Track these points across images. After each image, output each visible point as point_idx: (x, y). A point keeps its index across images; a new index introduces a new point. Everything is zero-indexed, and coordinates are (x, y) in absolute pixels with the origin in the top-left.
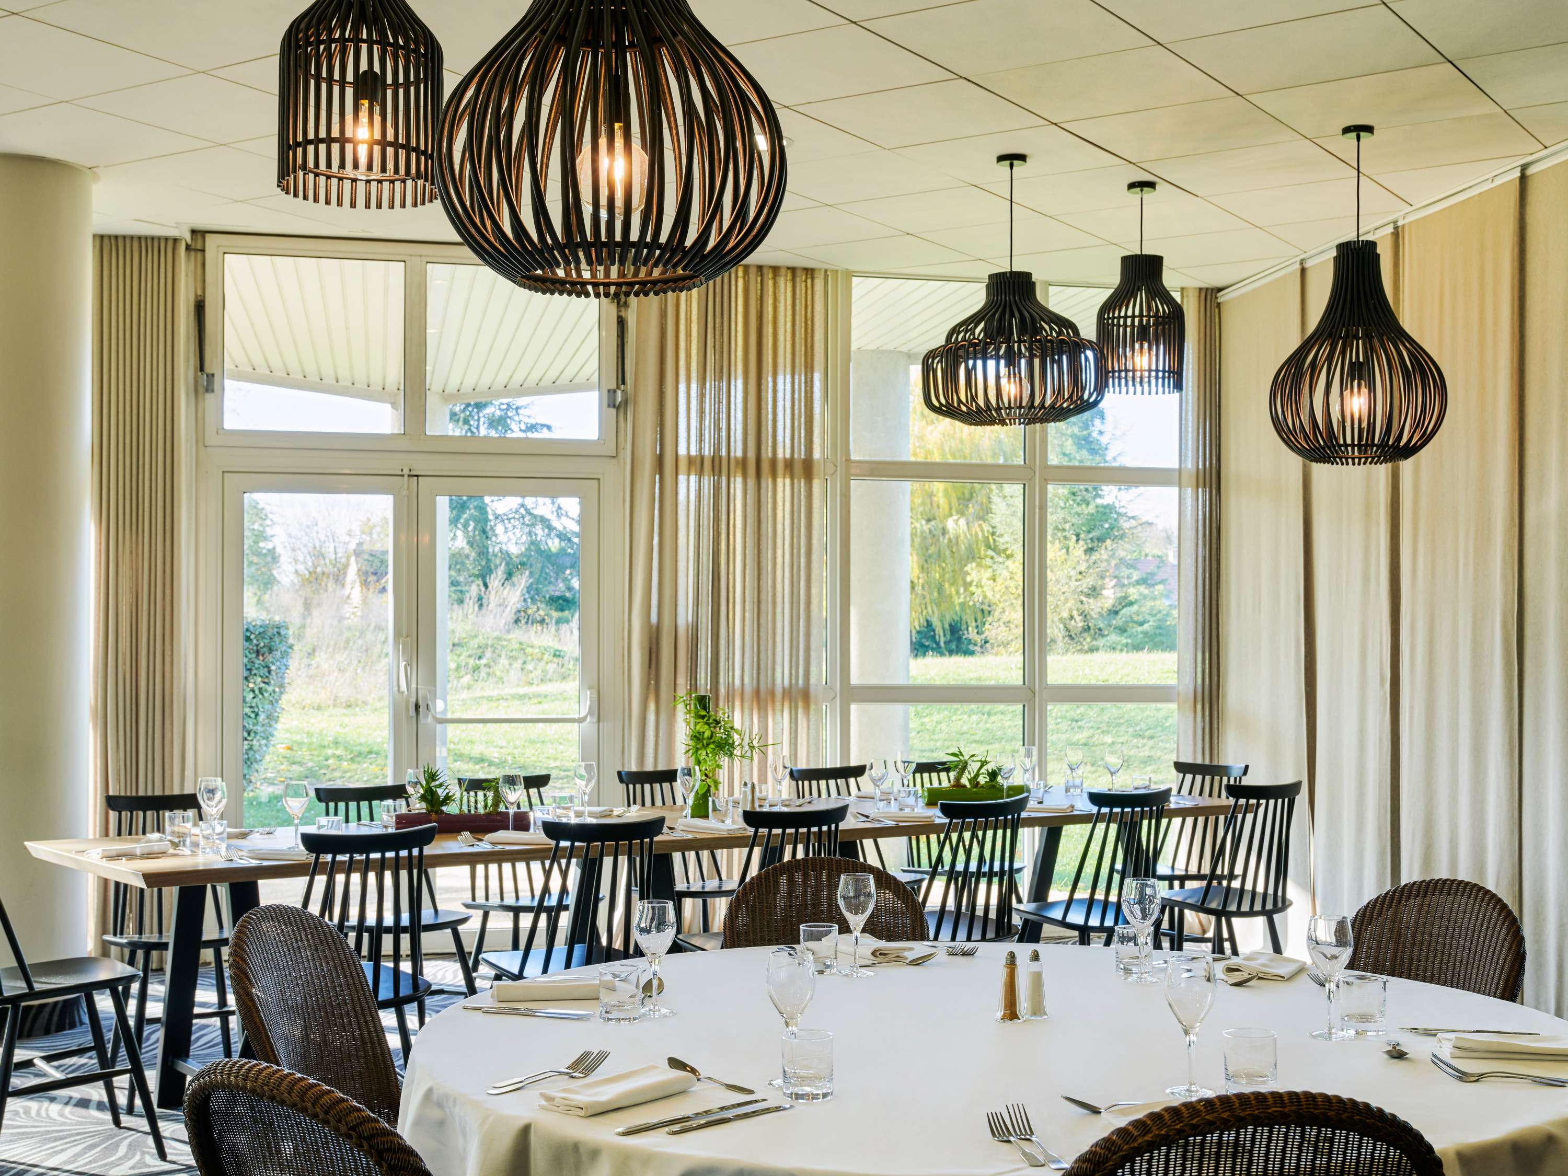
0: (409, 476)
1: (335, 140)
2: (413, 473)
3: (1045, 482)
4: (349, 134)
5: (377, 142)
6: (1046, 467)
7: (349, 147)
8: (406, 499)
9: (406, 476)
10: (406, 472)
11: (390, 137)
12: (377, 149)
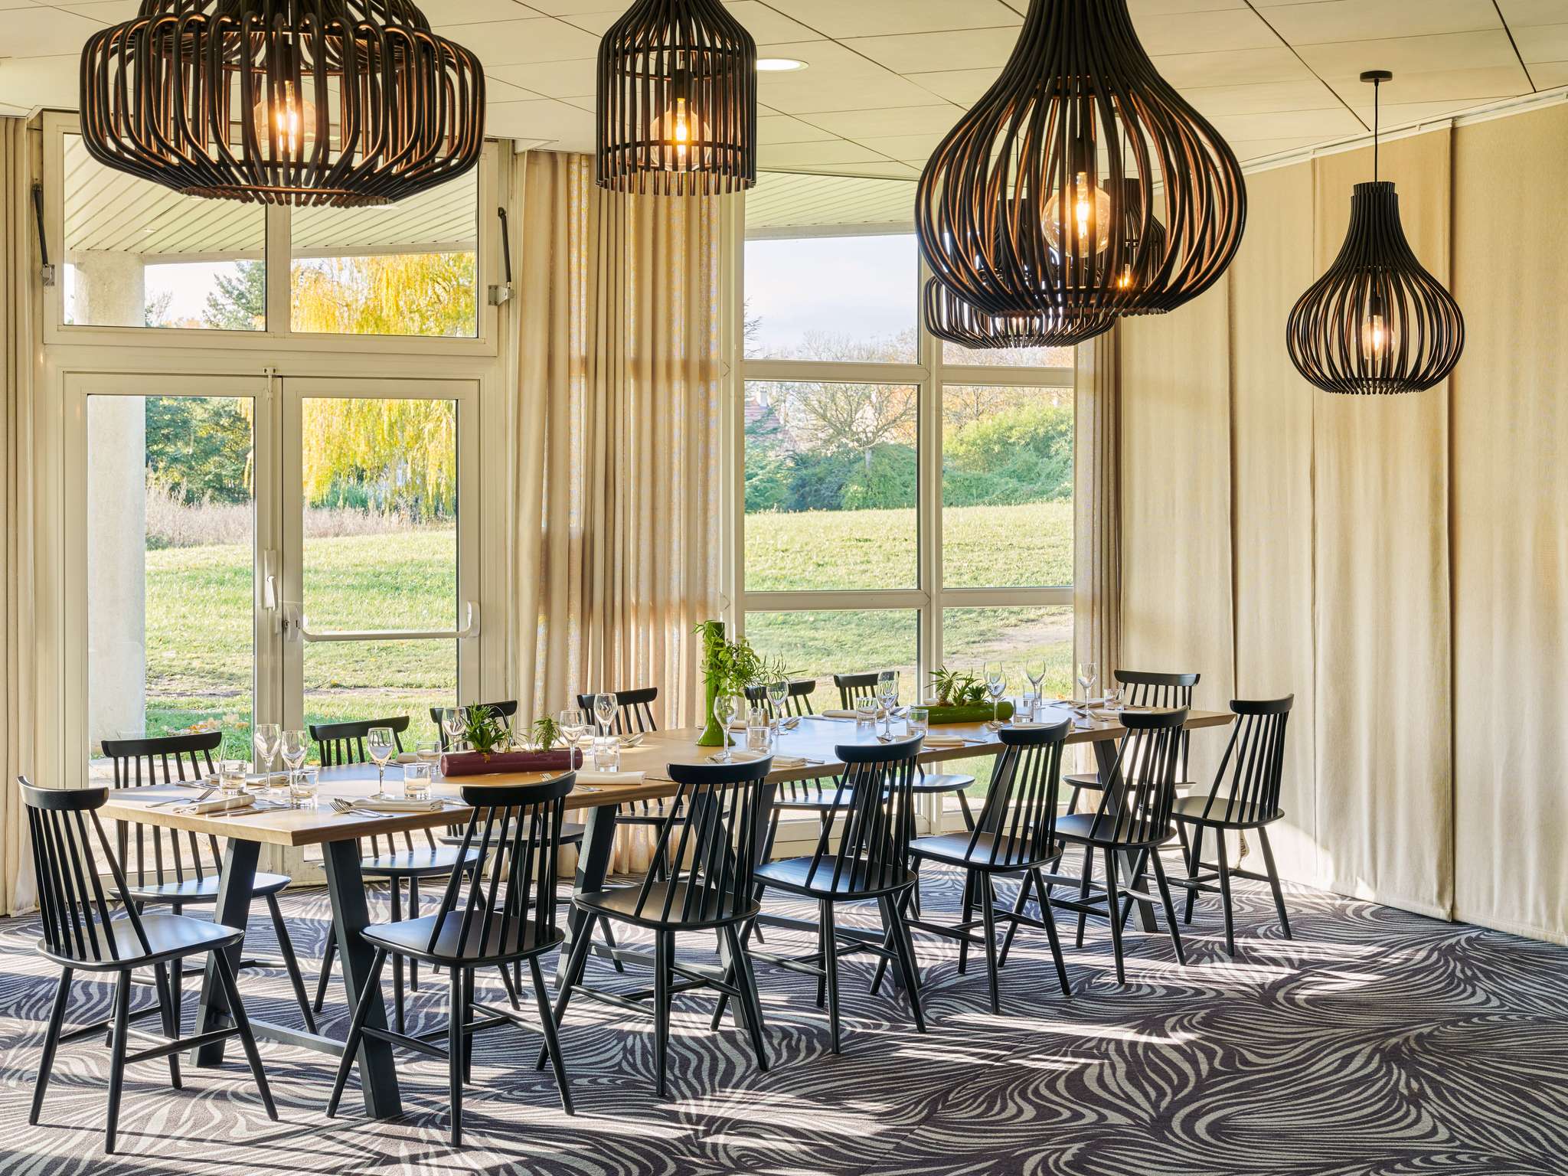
0: (274, 376)
1: (654, 143)
2: (277, 374)
3: (941, 382)
4: (667, 137)
5: (696, 144)
6: (942, 368)
7: (668, 149)
8: (270, 402)
9: (270, 377)
10: (270, 372)
11: (708, 138)
12: (695, 150)
